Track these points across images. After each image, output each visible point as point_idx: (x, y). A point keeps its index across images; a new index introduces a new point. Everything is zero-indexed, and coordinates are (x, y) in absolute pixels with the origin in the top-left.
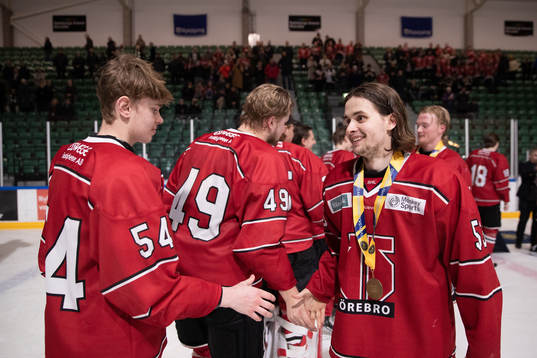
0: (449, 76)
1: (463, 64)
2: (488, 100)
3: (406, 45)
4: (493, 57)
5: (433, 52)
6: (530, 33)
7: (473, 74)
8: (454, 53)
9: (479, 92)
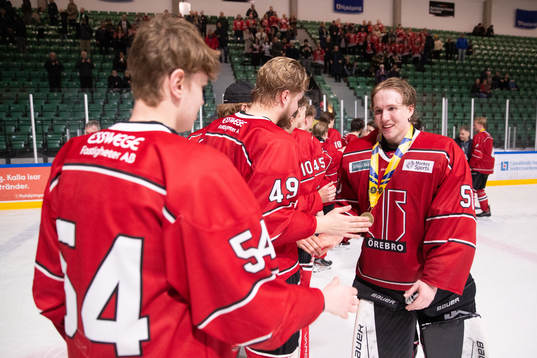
0: (381, 53)
1: (393, 42)
2: (416, 77)
3: (339, 20)
4: (420, 35)
5: (366, 28)
6: (452, 14)
7: (403, 52)
8: (384, 29)
9: (408, 69)
